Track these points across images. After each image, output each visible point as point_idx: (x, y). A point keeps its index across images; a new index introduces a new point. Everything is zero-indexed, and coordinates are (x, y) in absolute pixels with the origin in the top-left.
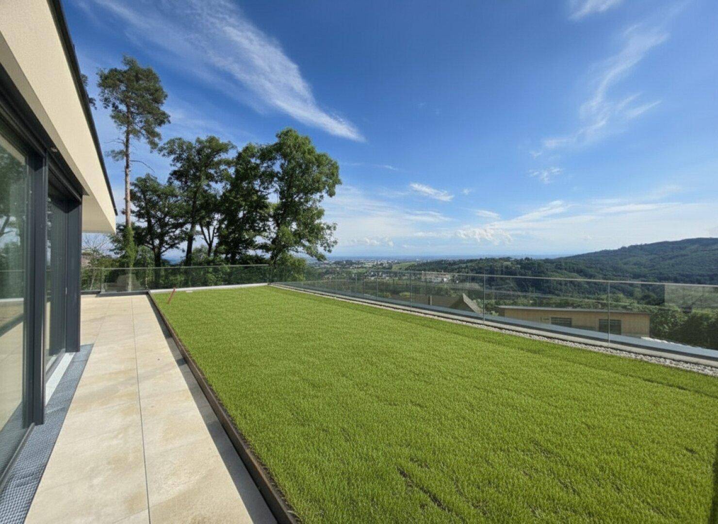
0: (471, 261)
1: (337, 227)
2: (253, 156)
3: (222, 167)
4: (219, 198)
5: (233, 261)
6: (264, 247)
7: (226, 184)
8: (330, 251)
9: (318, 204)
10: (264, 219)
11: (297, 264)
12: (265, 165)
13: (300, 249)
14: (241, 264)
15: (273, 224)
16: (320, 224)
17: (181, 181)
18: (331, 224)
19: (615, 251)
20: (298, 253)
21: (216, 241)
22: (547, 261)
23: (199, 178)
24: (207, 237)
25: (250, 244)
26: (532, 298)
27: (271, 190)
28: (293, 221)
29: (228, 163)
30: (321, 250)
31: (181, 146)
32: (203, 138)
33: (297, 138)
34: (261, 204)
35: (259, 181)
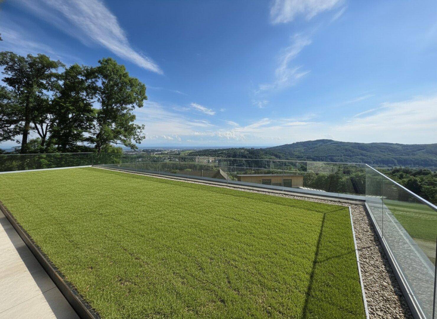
0: (224, 150)
1: (145, 127)
2: (80, 73)
3: (53, 79)
4: (50, 103)
5: (64, 150)
6: (90, 140)
7: (57, 92)
8: (140, 143)
9: (131, 112)
10: (90, 120)
11: (116, 151)
12: (90, 81)
13: (119, 141)
14: (71, 152)
15: (97, 124)
16: (133, 125)
17: (14, 87)
18: (140, 125)
19: (290, 145)
20: (117, 144)
21: (48, 135)
22: (261, 150)
23: (32, 86)
24: (41, 132)
25: (79, 137)
26: (254, 170)
27: (95, 99)
28: (112, 122)
29: (58, 77)
30: (133, 142)
31: (12, 59)
32: (35, 55)
33: (115, 65)
34: (87, 108)
35: (85, 92)
